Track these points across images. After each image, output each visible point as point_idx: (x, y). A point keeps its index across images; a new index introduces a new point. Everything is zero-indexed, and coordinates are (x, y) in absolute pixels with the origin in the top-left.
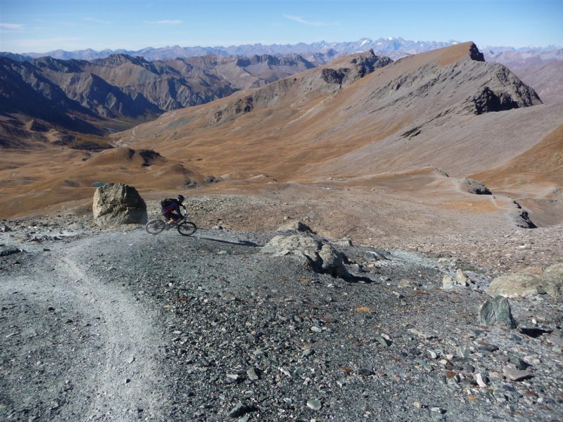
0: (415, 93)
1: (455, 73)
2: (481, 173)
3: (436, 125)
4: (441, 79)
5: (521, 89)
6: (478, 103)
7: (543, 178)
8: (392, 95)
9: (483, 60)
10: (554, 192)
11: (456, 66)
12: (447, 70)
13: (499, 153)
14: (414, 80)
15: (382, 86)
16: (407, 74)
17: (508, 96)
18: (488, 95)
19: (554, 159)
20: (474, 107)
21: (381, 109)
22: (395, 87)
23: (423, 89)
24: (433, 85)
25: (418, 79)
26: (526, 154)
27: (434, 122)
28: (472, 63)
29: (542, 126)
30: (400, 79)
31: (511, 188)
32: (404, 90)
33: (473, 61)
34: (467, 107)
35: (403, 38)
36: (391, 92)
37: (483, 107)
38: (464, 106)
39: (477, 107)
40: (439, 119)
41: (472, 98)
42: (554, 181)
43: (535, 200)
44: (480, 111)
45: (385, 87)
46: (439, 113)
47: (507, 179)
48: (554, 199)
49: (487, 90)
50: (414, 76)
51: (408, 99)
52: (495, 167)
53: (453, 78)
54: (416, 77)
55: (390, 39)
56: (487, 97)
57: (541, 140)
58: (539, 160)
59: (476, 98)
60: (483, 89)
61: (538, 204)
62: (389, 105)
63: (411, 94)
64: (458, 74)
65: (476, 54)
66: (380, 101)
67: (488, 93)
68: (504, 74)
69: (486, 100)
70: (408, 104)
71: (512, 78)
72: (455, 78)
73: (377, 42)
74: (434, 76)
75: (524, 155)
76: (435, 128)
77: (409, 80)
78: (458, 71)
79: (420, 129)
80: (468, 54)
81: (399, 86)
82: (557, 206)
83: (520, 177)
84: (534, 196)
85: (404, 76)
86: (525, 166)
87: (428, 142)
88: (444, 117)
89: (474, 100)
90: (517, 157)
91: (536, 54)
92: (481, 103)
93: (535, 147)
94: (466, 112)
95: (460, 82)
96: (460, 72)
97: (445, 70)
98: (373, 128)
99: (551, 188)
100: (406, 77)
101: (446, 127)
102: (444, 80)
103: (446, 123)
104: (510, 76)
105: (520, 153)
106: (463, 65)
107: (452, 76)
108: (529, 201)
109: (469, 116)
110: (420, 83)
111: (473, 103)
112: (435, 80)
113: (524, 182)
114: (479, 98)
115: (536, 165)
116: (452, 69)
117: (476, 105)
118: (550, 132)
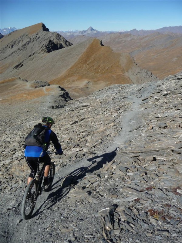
0: (21, 48)
1: (37, 38)
2: (54, 80)
3: (30, 60)
4: (32, 41)
5: (67, 43)
6: (48, 48)
7: (82, 77)
8: (10, 51)
9: (49, 31)
10: (87, 83)
11: (37, 34)
12: (33, 37)
13: (60, 69)
14: (19, 43)
15: (4, 47)
16: (15, 40)
17: (61, 44)
18: (52, 44)
19: (84, 68)
20: (46, 50)
21: (5, 58)
22: (11, 47)
23: (24, 46)
24: (28, 44)
25: (21, 42)
26: (72, 68)
27: (28, 59)
28: (44, 33)
29: (76, 53)
30: (12, 42)
31: (68, 85)
32: (15, 48)
33: (45, 32)
34: (43, 50)
35: (16, 28)
36: (9, 49)
37: (51, 50)
38: (41, 49)
39: (47, 50)
40: (31, 57)
41: (44, 45)
42: (86, 78)
43: (79, 89)
44: (49, 51)
45: (6, 47)
46: (30, 54)
47: (66, 81)
48: (88, 86)
49: (50, 41)
50: (19, 40)
51: (18, 52)
52: (59, 76)
53: (37, 40)
54: (20, 41)
55: (10, 28)
56: (51, 44)
57: (77, 60)
58: (78, 69)
59: (46, 45)
60: (48, 41)
61: (81, 90)
62: (9, 56)
63: (19, 49)
64: (39, 38)
65: (45, 29)
66: (5, 54)
67: (51, 43)
68: (59, 37)
69: (51, 46)
70: (18, 54)
71: (62, 39)
72: (38, 40)
73: (3, 30)
74: (28, 40)
75: (71, 68)
76: (29, 62)
77: (17, 43)
78: (39, 37)
79: (22, 64)
80: (41, 28)
81: (12, 46)
82: (90, 90)
83: (71, 79)
84: (79, 86)
85: (14, 41)
86: (73, 73)
87: (27, 70)
88: (33, 56)
89: (46, 46)
90: (68, 70)
91: (72, 33)
92: (49, 47)
93: (75, 64)
94: (43, 52)
95: (40, 42)
96: (40, 37)
97: (32, 36)
98: (3, 68)
99: (86, 81)
100: (15, 41)
101: (35, 61)
102: (33, 41)
103: (35, 59)
104: (61, 38)
105: (69, 67)
106: (40, 33)
107: (36, 39)
108: (77, 89)
109: (44, 54)
110: (22, 44)
111: (45, 48)
112: (29, 42)
113: (73, 81)
114: (48, 45)
115: (77, 72)
116: (36, 36)
117: (47, 49)
118: (80, 56)
